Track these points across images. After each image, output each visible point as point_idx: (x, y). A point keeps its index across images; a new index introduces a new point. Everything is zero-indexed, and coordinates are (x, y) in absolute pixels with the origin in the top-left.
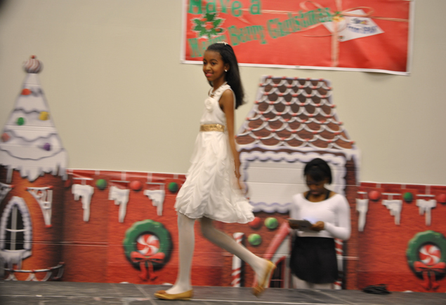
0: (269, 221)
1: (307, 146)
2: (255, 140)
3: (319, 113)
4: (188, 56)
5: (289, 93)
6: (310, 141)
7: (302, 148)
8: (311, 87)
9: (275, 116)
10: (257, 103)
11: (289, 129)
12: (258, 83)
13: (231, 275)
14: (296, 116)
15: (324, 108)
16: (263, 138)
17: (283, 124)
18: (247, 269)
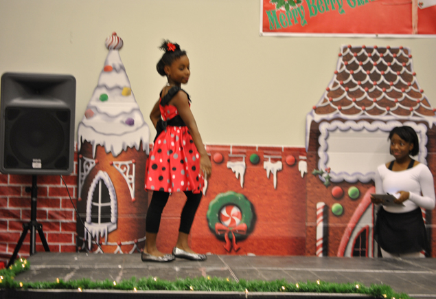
0: (351, 190)
1: (388, 114)
2: (335, 110)
3: (400, 81)
4: (267, 28)
5: (369, 62)
6: (392, 109)
7: (383, 117)
8: (391, 55)
9: (355, 85)
10: (337, 73)
11: (369, 98)
12: (338, 53)
13: (315, 245)
14: (376, 85)
15: (405, 76)
16: (343, 108)
17: (363, 93)
18: (330, 239)
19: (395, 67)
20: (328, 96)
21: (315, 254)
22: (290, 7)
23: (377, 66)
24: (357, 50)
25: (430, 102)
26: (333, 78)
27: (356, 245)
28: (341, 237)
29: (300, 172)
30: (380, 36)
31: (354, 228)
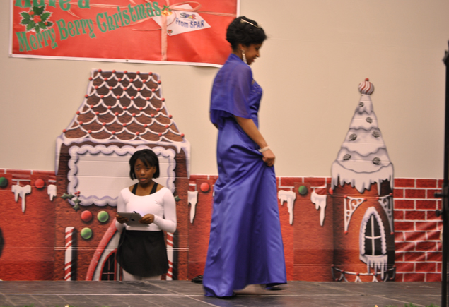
0: (101, 214)
1: (137, 139)
2: (86, 133)
3: (149, 106)
4: (16, 50)
5: (119, 86)
6: (141, 134)
7: (132, 141)
8: (141, 80)
9: (105, 109)
10: (87, 97)
11: (119, 122)
12: (89, 77)
13: (64, 269)
14: (126, 109)
15: (154, 102)
16: (93, 132)
17: (113, 117)
18: (79, 263)
19: (145, 93)
20: (79, 119)
21: (63, 279)
22: (41, 29)
23: (126, 90)
24: (107, 74)
25: (178, 127)
26: (83, 102)
27: (104, 269)
28: (90, 261)
29: (49, 195)
30: (130, 61)
31: (103, 252)
